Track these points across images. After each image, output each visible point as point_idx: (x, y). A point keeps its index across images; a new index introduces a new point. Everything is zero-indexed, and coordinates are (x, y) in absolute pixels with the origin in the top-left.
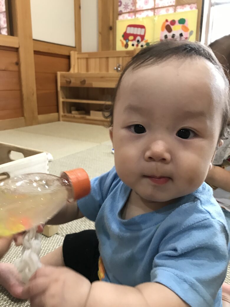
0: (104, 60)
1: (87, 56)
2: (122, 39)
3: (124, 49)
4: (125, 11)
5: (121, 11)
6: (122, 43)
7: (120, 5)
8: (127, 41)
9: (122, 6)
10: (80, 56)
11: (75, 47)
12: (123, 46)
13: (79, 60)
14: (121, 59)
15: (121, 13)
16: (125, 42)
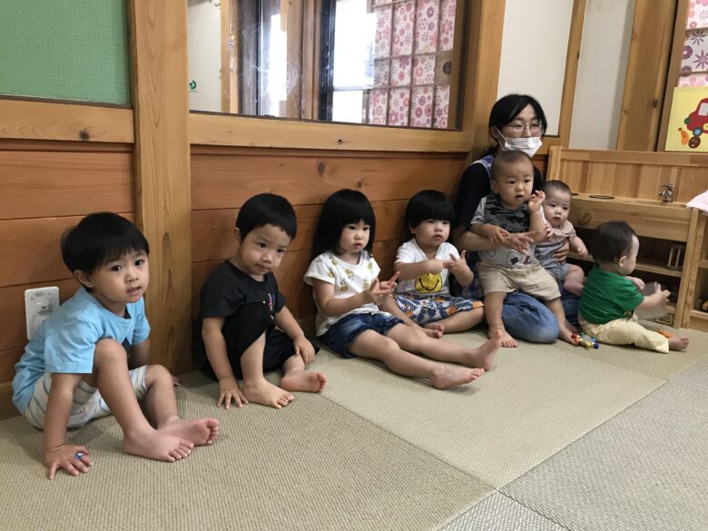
0: (629, 169)
1: (586, 157)
2: (684, 127)
3: (686, 148)
4: (700, 69)
5: (688, 68)
6: (684, 135)
7: (687, 56)
8: (698, 132)
9: (693, 58)
10: (568, 156)
11: (558, 137)
12: (684, 143)
13: (565, 163)
14: (674, 171)
15: (687, 72)
16: (691, 135)
